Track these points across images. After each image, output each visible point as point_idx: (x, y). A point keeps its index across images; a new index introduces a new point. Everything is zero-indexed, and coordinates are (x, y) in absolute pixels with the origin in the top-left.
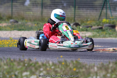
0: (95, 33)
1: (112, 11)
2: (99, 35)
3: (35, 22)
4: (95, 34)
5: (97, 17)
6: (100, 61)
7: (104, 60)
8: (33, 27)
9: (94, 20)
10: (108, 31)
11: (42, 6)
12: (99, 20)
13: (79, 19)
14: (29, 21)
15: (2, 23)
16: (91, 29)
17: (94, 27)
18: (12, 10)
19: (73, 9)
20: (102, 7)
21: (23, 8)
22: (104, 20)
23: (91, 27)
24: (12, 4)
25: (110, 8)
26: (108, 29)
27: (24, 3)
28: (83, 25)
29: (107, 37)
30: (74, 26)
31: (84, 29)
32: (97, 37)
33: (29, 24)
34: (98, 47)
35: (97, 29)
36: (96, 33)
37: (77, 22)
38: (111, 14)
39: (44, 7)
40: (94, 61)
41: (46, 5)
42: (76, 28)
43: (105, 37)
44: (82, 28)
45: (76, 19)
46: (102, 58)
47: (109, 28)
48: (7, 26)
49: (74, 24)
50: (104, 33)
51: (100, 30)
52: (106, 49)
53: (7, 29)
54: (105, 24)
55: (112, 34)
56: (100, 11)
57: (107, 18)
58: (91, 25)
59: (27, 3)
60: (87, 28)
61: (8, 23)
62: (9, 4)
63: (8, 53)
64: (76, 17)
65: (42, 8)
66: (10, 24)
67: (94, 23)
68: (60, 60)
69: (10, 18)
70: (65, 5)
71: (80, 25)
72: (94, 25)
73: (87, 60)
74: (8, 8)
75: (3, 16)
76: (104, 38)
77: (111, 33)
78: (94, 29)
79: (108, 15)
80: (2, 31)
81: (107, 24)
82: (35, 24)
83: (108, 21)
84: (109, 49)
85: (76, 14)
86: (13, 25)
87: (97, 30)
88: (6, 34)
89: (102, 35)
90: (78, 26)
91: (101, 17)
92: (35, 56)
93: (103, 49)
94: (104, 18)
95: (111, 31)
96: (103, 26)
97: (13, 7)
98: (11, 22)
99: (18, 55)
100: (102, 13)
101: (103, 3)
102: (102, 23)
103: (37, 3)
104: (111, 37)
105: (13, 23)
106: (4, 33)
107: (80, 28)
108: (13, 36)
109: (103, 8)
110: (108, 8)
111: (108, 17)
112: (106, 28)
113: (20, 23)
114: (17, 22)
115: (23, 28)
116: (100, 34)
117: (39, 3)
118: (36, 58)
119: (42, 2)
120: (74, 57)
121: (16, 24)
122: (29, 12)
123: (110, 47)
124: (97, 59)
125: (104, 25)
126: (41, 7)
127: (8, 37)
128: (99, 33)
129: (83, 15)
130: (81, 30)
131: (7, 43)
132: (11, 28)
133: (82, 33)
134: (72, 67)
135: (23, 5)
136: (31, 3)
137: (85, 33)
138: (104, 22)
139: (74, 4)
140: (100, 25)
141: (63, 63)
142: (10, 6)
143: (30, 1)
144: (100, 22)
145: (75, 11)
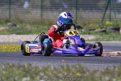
0: (98, 36)
1: (116, 13)
2: (103, 39)
3: (34, 25)
4: (98, 38)
5: (101, 19)
6: (104, 66)
7: (108, 64)
8: (32, 31)
9: (97, 23)
10: (112, 34)
12: (102, 22)
13: (81, 22)
14: (28, 25)
16: (94, 32)
17: (96, 30)
18: (10, 13)
19: (75, 10)
21: (21, 10)
22: (107, 23)
23: (94, 30)
24: (10, 7)
25: (114, 9)
26: (112, 32)
27: (23, 5)
28: (86, 28)
29: (111, 41)
32: (101, 41)
33: (29, 27)
35: (101, 32)
36: (100, 36)
37: (79, 24)
38: (115, 16)
39: (43, 9)
40: (98, 66)
41: (45, 7)
43: (109, 40)
44: (84, 31)
45: (78, 21)
46: (106, 62)
47: (113, 30)
48: (5, 29)
50: (108, 36)
51: (104, 33)
52: (110, 53)
53: (5, 33)
54: (109, 26)
55: (117, 37)
56: (103, 13)
57: (110, 21)
58: (94, 28)
59: (26, 5)
60: (90, 31)
61: (6, 27)
62: (7, 6)
63: (6, 58)
64: (78, 19)
65: (42, 10)
66: (8, 28)
67: (97, 26)
68: (62, 64)
69: (7, 21)
70: (66, 6)
71: (82, 28)
72: (97, 28)
73: (90, 64)
74: (6, 11)
76: (107, 42)
77: (115, 36)
78: (97, 33)
79: (111, 17)
81: (111, 27)
82: (35, 27)
83: (111, 23)
84: (113, 52)
85: (78, 17)
86: (11, 28)
87: (101, 34)
88: (4, 38)
89: (106, 38)
90: (80, 30)
91: (104, 19)
92: (35, 61)
93: (107, 53)
95: (114, 34)
96: (106, 29)
98: (9, 26)
99: (17, 60)
100: (106, 15)
101: (107, 4)
102: (106, 25)
103: (36, 5)
104: (116, 40)
105: (11, 26)
106: (1, 38)
107: (82, 31)
108: (11, 41)
109: (106, 9)
110: (112, 9)
111: (112, 19)
112: (110, 31)
113: (18, 26)
114: (15, 25)
115: (22, 31)
116: (104, 37)
117: (39, 5)
118: (36, 63)
119: (42, 4)
120: (77, 62)
121: (14, 27)
122: (28, 15)
123: (114, 51)
125: (108, 28)
126: (40, 9)
127: (6, 41)
128: (102, 36)
129: (85, 17)
130: (83, 33)
131: (5, 48)
132: (9, 32)
133: (85, 36)
134: (75, 72)
135: (22, 7)
136: (29, 5)
137: (88, 37)
138: (108, 25)
139: (75, 6)
140: (104, 28)
141: (65, 68)
142: (8, 9)
143: (29, 3)
144: (103, 25)
145: (77, 13)
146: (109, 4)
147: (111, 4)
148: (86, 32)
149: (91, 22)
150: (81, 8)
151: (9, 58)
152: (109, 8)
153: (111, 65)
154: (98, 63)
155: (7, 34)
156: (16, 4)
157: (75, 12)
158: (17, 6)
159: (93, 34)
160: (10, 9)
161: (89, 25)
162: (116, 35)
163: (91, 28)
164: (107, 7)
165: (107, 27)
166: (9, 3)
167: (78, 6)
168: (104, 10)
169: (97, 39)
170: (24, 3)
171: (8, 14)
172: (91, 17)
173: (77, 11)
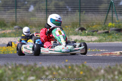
0: (101, 37)
1: (118, 15)
2: (106, 39)
3: (40, 28)
4: (101, 38)
5: (103, 21)
6: (107, 65)
7: (111, 63)
9: (99, 24)
10: (114, 35)
11: (47, 11)
12: (104, 24)
13: (85, 24)
14: (34, 27)
15: (6, 30)
16: (97, 33)
17: (99, 32)
18: (16, 17)
19: (79, 13)
20: (108, 10)
21: (27, 14)
22: (110, 24)
24: (16, 11)
25: (116, 12)
26: (115, 33)
27: (28, 9)
28: (89, 30)
29: (114, 41)
30: (80, 31)
31: (90, 33)
32: (104, 42)
34: (104, 51)
35: (104, 33)
36: (103, 37)
37: (82, 26)
38: (117, 18)
40: (101, 65)
42: (82, 32)
43: (111, 41)
44: (87, 32)
45: (81, 23)
46: (109, 62)
47: (115, 32)
48: (12, 32)
49: (79, 29)
50: (111, 37)
51: (106, 34)
52: (113, 53)
53: (11, 35)
54: (111, 28)
55: (119, 38)
56: (106, 15)
57: (113, 22)
58: (97, 29)
59: (32, 8)
60: (93, 33)
61: (13, 29)
62: (13, 10)
64: (82, 21)
65: (47, 13)
66: (14, 31)
67: (100, 28)
68: (67, 64)
69: (14, 24)
70: (70, 10)
71: (85, 30)
72: (100, 30)
73: (94, 63)
74: (12, 14)
75: (7, 23)
76: (110, 42)
77: (117, 37)
78: (100, 34)
79: (114, 19)
80: (7, 38)
81: (114, 28)
83: (114, 25)
84: (116, 52)
85: (81, 19)
86: (17, 31)
87: (104, 35)
89: (109, 39)
90: (84, 31)
91: (107, 21)
92: (41, 61)
93: (109, 53)
94: (110, 22)
95: (117, 35)
96: (109, 30)
97: (17, 13)
98: (15, 28)
99: (23, 61)
100: (108, 17)
101: (109, 6)
102: (108, 27)
103: (41, 8)
104: (118, 41)
105: (17, 29)
106: (8, 40)
107: (85, 32)
110: (114, 11)
111: (114, 21)
112: (113, 32)
114: (21, 28)
116: (106, 38)
117: (44, 8)
119: (47, 7)
120: (80, 61)
121: (20, 30)
122: (34, 18)
124: (104, 63)
126: (45, 12)
128: (105, 37)
129: (88, 19)
130: (87, 34)
131: (12, 49)
132: (15, 34)
133: (88, 38)
134: (79, 71)
135: (27, 11)
136: (35, 9)
137: (91, 38)
138: (110, 26)
139: (79, 9)
140: (107, 29)
141: (70, 67)
142: (14, 12)
143: (34, 7)
144: (106, 26)
145: (80, 16)
146: (111, 6)
147: (113, 6)
148: (89, 33)
149: (94, 24)
150: (84, 11)
151: (16, 59)
152: (111, 10)
153: (114, 64)
154: (102, 63)
155: (13, 37)
156: (22, 7)
157: (79, 15)
158: (23, 10)
159: (96, 35)
160: (16, 12)
161: (92, 26)
162: (118, 35)
163: (95, 30)
164: (109, 9)
165: (109, 29)
166: (15, 7)
167: (81, 9)
168: (107, 13)
169: (100, 40)
170: (30, 7)
171: (15, 18)
172: (94, 19)
173: (80, 14)
